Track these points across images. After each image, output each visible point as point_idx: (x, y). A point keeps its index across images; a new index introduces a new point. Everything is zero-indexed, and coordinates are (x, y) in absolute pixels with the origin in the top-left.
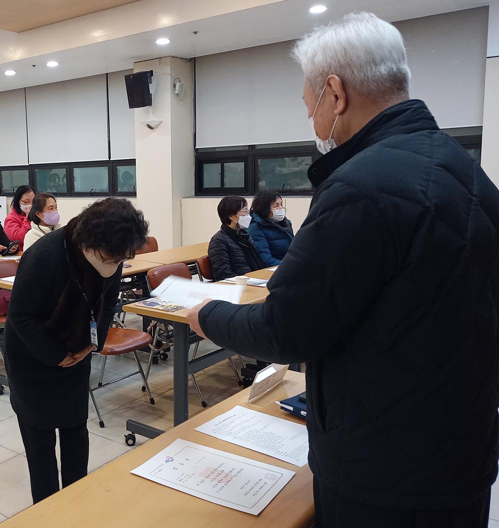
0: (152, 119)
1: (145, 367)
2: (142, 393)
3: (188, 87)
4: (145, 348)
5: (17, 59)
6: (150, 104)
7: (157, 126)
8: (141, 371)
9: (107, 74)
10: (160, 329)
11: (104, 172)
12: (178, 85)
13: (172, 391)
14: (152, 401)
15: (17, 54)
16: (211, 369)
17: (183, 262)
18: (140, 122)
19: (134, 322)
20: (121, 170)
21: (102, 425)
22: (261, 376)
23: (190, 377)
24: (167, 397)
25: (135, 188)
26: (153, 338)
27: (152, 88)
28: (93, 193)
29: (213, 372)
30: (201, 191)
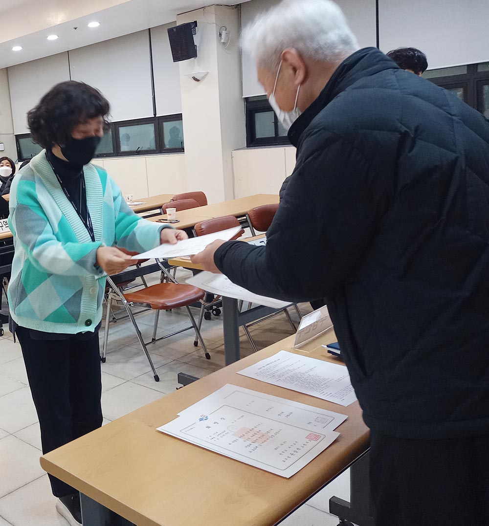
0: (198, 71)
1: (197, 321)
2: (194, 348)
3: (235, 35)
5: (58, 23)
6: (194, 55)
7: (204, 78)
8: (194, 326)
9: (149, 29)
11: (150, 128)
12: (224, 33)
13: (223, 347)
14: (208, 356)
15: (59, 18)
17: (232, 215)
18: (186, 75)
20: (167, 126)
21: (157, 379)
23: (241, 328)
24: (219, 352)
25: (182, 143)
26: (204, 293)
27: (197, 39)
28: (139, 151)
29: (270, 326)
30: (253, 141)
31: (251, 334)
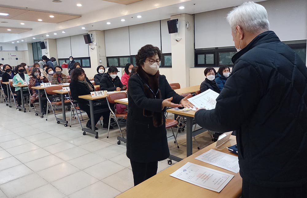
0: (178, 38)
1: (175, 134)
2: (174, 144)
3: (192, 25)
4: (175, 126)
5: (125, 15)
6: (177, 32)
7: (180, 40)
8: (174, 135)
9: (160, 20)
10: (181, 119)
12: (188, 24)
13: (186, 143)
14: (178, 147)
15: (126, 13)
16: (201, 135)
18: (174, 39)
19: (171, 116)
20: (166, 57)
22: (221, 138)
23: (193, 137)
24: (183, 146)
25: (171, 64)
26: (179, 122)
27: (178, 26)
29: (202, 136)
30: (197, 65)
31: (196, 138)
